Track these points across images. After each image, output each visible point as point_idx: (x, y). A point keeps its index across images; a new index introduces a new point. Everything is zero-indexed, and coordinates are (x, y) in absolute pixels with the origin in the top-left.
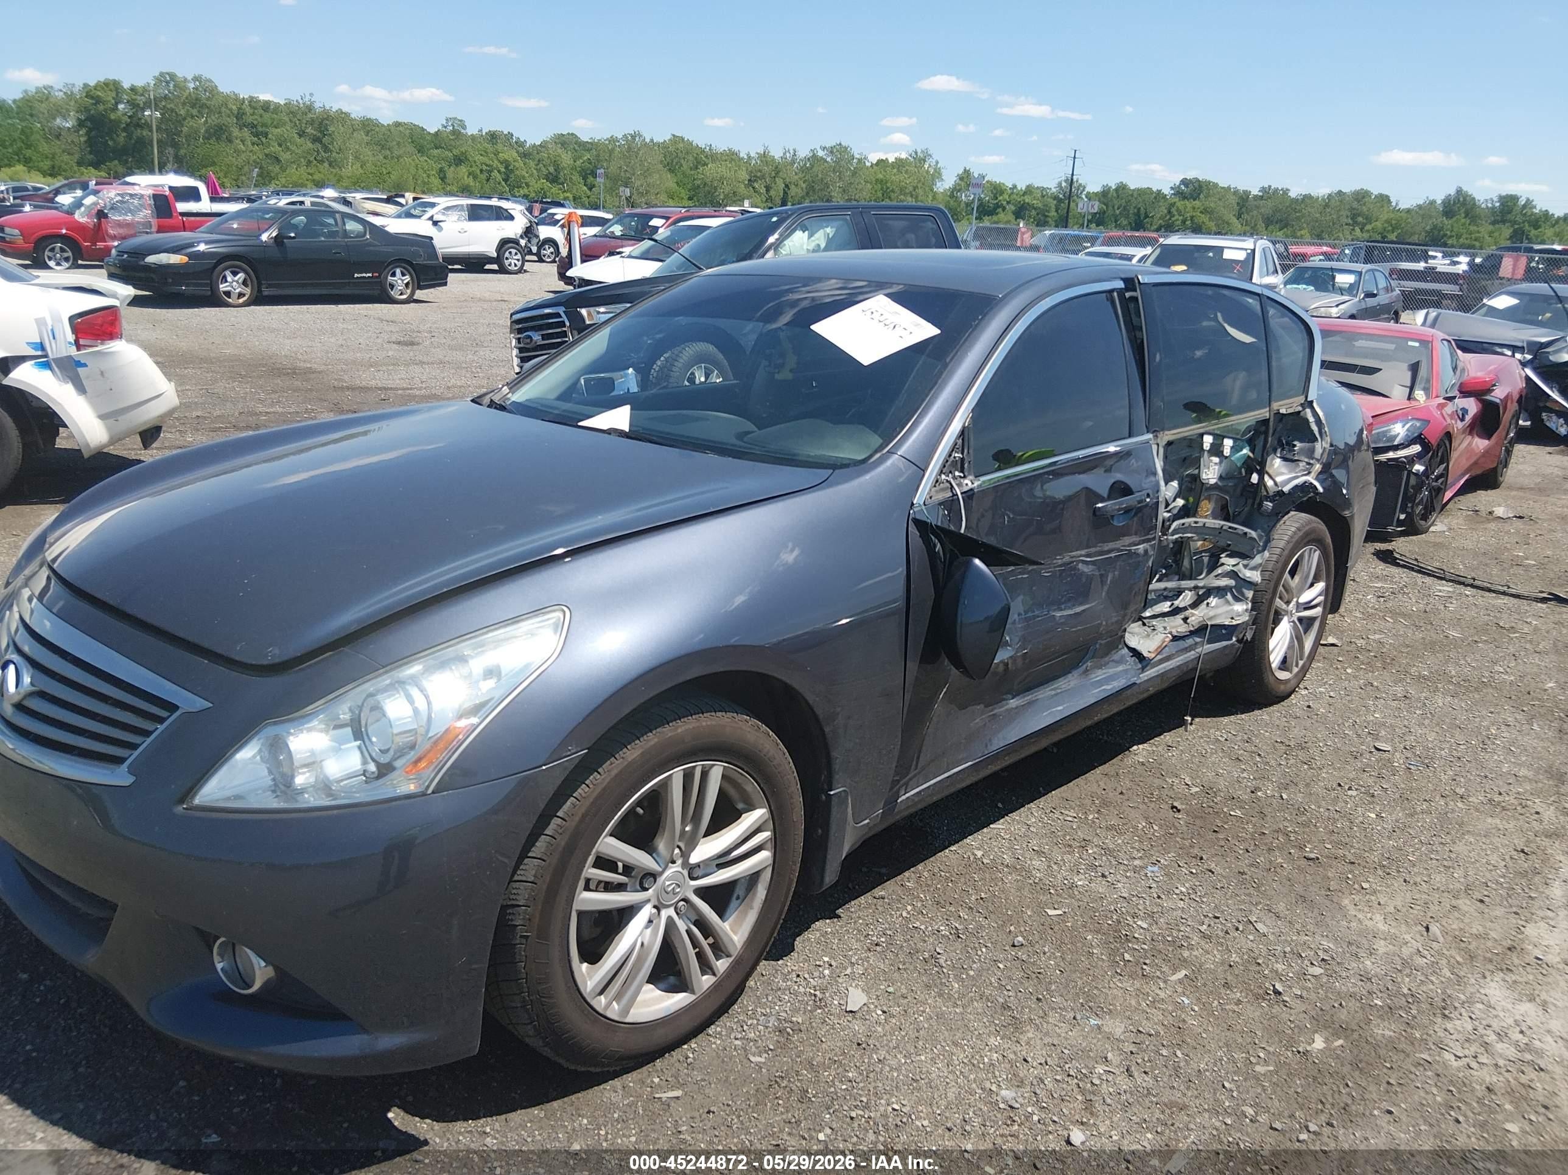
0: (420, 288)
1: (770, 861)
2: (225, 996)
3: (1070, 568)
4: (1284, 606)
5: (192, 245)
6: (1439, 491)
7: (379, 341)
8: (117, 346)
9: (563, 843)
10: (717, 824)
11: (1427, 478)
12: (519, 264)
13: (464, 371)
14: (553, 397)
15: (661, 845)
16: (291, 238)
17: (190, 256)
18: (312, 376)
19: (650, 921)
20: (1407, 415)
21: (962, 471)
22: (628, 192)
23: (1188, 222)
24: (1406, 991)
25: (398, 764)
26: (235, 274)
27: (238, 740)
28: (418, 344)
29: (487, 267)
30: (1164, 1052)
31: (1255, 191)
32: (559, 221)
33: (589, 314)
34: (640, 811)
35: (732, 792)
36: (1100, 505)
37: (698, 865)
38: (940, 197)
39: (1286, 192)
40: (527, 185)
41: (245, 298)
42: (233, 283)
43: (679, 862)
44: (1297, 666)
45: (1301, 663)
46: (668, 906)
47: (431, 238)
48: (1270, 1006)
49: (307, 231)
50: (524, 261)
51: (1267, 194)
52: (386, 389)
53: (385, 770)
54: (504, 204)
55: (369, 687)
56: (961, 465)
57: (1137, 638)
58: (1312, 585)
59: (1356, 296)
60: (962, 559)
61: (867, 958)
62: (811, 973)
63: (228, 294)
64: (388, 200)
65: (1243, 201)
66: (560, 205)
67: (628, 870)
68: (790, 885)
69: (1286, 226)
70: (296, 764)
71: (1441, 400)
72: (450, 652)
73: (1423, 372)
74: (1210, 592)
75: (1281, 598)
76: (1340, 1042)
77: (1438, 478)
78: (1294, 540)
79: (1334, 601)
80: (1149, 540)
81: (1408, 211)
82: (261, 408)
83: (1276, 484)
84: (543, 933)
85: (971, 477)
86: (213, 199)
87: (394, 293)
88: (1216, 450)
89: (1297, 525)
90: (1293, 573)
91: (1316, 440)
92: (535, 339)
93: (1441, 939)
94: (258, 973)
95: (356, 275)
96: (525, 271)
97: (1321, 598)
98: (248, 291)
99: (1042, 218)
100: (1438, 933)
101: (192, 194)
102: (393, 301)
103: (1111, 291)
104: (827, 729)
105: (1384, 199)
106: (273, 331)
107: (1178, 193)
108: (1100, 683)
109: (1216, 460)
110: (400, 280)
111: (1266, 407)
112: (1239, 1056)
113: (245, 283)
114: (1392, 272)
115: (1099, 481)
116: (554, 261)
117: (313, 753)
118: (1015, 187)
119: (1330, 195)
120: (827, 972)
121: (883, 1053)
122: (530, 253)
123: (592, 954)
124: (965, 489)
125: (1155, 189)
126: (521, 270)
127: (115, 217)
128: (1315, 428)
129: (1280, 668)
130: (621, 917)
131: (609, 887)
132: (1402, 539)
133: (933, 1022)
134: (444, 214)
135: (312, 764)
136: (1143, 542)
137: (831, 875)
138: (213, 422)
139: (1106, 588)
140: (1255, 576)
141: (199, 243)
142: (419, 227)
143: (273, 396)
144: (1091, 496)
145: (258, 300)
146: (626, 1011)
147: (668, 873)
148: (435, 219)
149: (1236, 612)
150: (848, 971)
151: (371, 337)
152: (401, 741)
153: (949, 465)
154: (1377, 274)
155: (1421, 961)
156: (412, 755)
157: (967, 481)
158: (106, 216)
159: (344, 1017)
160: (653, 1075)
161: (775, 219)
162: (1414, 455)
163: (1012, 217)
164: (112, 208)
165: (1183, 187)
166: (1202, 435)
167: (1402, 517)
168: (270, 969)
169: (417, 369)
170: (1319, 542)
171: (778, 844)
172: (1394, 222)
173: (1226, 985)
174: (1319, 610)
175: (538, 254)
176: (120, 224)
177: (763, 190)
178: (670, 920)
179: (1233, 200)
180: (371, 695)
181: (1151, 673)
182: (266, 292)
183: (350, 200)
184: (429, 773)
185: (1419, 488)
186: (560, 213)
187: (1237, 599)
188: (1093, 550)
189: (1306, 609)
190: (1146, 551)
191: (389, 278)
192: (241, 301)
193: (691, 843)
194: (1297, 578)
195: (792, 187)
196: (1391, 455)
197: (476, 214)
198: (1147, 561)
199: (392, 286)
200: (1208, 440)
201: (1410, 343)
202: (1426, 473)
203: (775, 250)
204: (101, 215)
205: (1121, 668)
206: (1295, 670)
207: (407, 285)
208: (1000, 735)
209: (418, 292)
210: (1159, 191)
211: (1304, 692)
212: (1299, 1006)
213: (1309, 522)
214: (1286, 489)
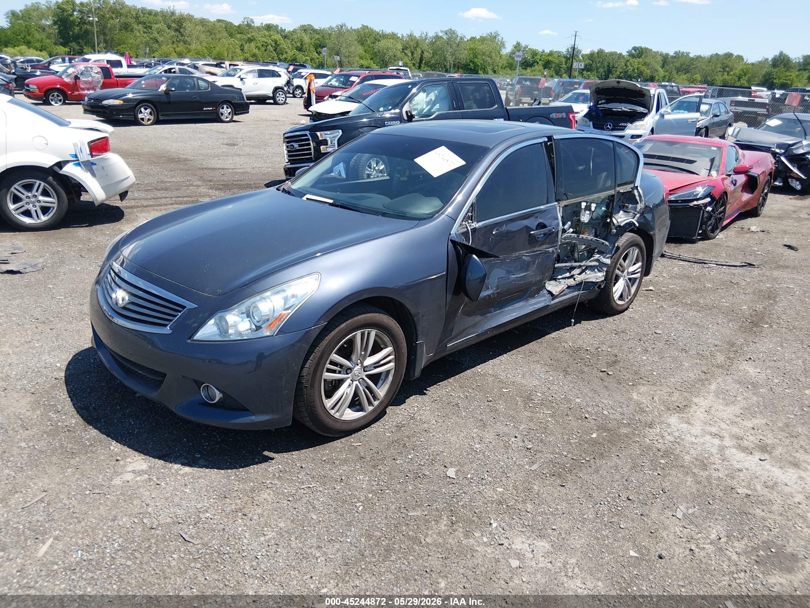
0: (236, 114)
1: (394, 367)
2: (205, 404)
3: (519, 258)
4: (620, 273)
5: (125, 95)
6: (721, 220)
7: (218, 143)
8: (108, 155)
9: (319, 355)
10: (374, 352)
11: (714, 213)
12: (284, 100)
13: (260, 159)
14: (308, 186)
15: (354, 358)
16: (172, 91)
17: (124, 101)
18: (188, 162)
19: (350, 385)
20: (704, 184)
21: (472, 220)
22: (338, 58)
23: (636, 70)
24: (637, 419)
25: (263, 326)
26: (146, 109)
27: (209, 317)
28: (237, 145)
29: (268, 101)
30: (538, 435)
31: (672, 54)
32: (303, 76)
33: (321, 135)
34: (345, 346)
35: (379, 341)
36: (532, 232)
37: (367, 367)
38: (504, 57)
39: (688, 54)
40: (286, 53)
41: (151, 121)
42: (145, 114)
43: (360, 365)
44: (627, 298)
45: (629, 298)
46: (356, 381)
47: (241, 89)
48: (582, 422)
49: (181, 87)
50: (286, 97)
51: (678, 55)
52: (224, 169)
53: (258, 328)
54: (276, 69)
55: (253, 300)
56: (471, 218)
57: (551, 286)
58: (635, 264)
59: (708, 116)
60: (469, 255)
61: (432, 405)
62: (410, 409)
63: (143, 119)
64: (217, 66)
65: (665, 60)
66: (304, 67)
67: (341, 366)
68: (402, 375)
69: (688, 72)
70: (229, 325)
71: (724, 176)
72: (280, 288)
73: (716, 163)
74: (587, 268)
75: (618, 269)
76: (605, 434)
77: (720, 213)
78: (625, 245)
79: (646, 270)
80: (554, 246)
81: (753, 64)
82: (166, 179)
83: (618, 222)
84: (312, 386)
85: (475, 223)
86: (129, 66)
87: (223, 118)
88: (588, 208)
89: (627, 238)
90: (625, 259)
91: (637, 203)
92: (295, 146)
93: (658, 402)
94: (217, 395)
95: (204, 109)
96: (287, 103)
97: (640, 270)
98: (152, 118)
99: (558, 68)
100: (657, 400)
101: (118, 64)
102: (222, 121)
103: (541, 143)
104: (415, 319)
105: (740, 58)
106: (167, 138)
107: (631, 55)
108: (533, 304)
109: (588, 212)
110: (226, 111)
111: (612, 190)
112: (566, 437)
113: (151, 114)
114: (732, 102)
115: (532, 223)
116: (301, 97)
117: (235, 322)
118: (544, 51)
119: (711, 56)
120: (416, 409)
121: (434, 433)
122: (289, 93)
123: (329, 395)
124: (472, 228)
125: (618, 53)
126: (285, 103)
127: (83, 79)
128: (638, 198)
129: (619, 299)
130: (340, 382)
131: (334, 372)
132: (701, 242)
133: (454, 425)
134: (246, 74)
135: (235, 326)
136: (552, 247)
137: (417, 373)
138: (145, 187)
139: (535, 266)
140: (608, 261)
141: (128, 94)
142: (235, 82)
143: (171, 173)
144: (528, 229)
145: (157, 122)
146: (342, 415)
147: (356, 369)
148: (241, 77)
149: (598, 276)
150: (424, 408)
151: (213, 141)
152: (264, 318)
153: (467, 218)
154: (720, 105)
155: (647, 409)
156: (269, 323)
157: (474, 224)
158: (79, 78)
159: (248, 410)
160: (352, 439)
161: (410, 87)
162: (707, 203)
163: (542, 68)
164: (81, 74)
165: (633, 51)
166: (581, 202)
167: (700, 232)
168: (221, 394)
169: (237, 158)
170: (638, 245)
171: (397, 360)
172: (745, 70)
173: (567, 415)
174: (639, 275)
175: (293, 93)
176: (86, 82)
177: (410, 54)
178: (357, 386)
179: (660, 59)
180: (254, 302)
181: (556, 300)
182: (161, 118)
183: (197, 65)
184: (274, 329)
185: (709, 218)
186: (304, 72)
187: (599, 271)
188: (529, 251)
189: (632, 274)
190: (553, 251)
191: (221, 110)
192: (149, 123)
193: (364, 358)
194: (627, 261)
195: (425, 52)
196: (695, 203)
197: (262, 74)
198: (553, 255)
199: (222, 114)
200: (584, 205)
201: (713, 148)
202: (713, 211)
203: (410, 102)
204: (77, 78)
205: (543, 299)
206: (627, 300)
207: (229, 113)
208: (488, 324)
209: (235, 117)
210: (621, 54)
211: (631, 310)
212: (593, 422)
213: (633, 237)
214: (622, 225)
